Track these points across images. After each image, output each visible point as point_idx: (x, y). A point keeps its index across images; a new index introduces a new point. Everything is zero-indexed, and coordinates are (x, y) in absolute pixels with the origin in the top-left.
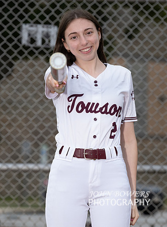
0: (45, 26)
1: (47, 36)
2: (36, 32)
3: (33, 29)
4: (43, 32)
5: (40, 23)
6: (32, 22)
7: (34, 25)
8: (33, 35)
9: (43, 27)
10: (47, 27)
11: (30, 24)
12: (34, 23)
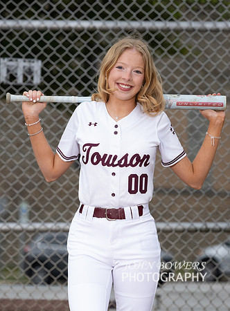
0: (27, 60)
1: (30, 71)
2: (17, 68)
3: (13, 63)
4: (24, 67)
5: (21, 57)
6: (11, 55)
7: (14, 59)
8: (13, 71)
9: (25, 61)
10: (30, 61)
11: (9, 59)
12: (14, 57)
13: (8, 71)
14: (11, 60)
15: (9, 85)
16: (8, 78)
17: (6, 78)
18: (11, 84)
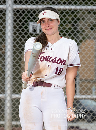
2: (37, 26)
6: (34, 21)
8: (35, 28)
13: (33, 28)
14: (34, 23)
15: (33, 34)
16: (33, 31)
17: (32, 31)
18: (34, 33)
